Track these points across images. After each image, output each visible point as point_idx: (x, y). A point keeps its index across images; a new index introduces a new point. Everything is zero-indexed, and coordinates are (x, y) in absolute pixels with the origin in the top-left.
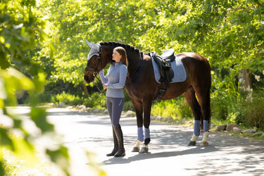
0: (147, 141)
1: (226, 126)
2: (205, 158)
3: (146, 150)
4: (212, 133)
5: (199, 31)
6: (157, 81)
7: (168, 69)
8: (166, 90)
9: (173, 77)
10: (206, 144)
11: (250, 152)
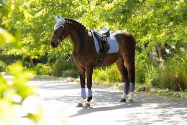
0: (90, 99)
1: (145, 88)
2: (131, 112)
3: (88, 105)
4: (135, 93)
5: (124, 15)
6: (97, 52)
7: (105, 42)
8: (104, 59)
9: (109, 49)
10: (131, 101)
11: (164, 107)
